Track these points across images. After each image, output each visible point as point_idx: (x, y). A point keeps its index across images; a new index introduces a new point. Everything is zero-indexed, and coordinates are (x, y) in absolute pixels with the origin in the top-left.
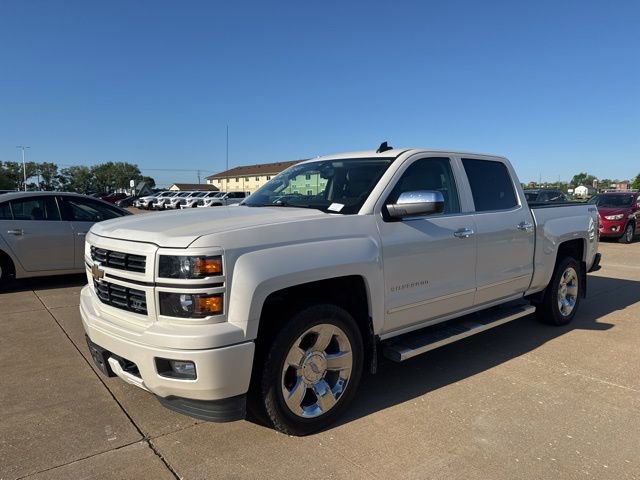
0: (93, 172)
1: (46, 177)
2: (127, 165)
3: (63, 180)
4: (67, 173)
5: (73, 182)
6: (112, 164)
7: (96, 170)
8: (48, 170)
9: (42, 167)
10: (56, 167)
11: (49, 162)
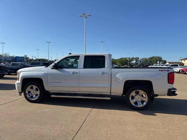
0: (148, 59)
1: (136, 61)
2: (158, 57)
3: (140, 62)
4: (142, 60)
5: (143, 62)
6: (154, 57)
7: (149, 59)
8: (137, 59)
9: (135, 58)
10: (139, 58)
11: (137, 57)
